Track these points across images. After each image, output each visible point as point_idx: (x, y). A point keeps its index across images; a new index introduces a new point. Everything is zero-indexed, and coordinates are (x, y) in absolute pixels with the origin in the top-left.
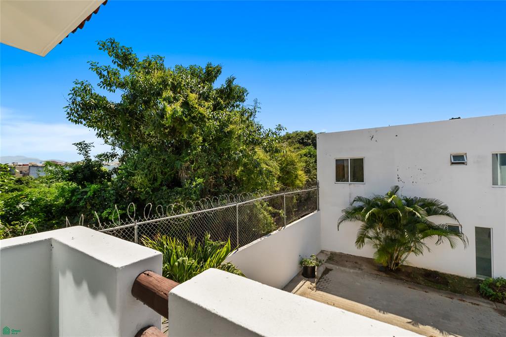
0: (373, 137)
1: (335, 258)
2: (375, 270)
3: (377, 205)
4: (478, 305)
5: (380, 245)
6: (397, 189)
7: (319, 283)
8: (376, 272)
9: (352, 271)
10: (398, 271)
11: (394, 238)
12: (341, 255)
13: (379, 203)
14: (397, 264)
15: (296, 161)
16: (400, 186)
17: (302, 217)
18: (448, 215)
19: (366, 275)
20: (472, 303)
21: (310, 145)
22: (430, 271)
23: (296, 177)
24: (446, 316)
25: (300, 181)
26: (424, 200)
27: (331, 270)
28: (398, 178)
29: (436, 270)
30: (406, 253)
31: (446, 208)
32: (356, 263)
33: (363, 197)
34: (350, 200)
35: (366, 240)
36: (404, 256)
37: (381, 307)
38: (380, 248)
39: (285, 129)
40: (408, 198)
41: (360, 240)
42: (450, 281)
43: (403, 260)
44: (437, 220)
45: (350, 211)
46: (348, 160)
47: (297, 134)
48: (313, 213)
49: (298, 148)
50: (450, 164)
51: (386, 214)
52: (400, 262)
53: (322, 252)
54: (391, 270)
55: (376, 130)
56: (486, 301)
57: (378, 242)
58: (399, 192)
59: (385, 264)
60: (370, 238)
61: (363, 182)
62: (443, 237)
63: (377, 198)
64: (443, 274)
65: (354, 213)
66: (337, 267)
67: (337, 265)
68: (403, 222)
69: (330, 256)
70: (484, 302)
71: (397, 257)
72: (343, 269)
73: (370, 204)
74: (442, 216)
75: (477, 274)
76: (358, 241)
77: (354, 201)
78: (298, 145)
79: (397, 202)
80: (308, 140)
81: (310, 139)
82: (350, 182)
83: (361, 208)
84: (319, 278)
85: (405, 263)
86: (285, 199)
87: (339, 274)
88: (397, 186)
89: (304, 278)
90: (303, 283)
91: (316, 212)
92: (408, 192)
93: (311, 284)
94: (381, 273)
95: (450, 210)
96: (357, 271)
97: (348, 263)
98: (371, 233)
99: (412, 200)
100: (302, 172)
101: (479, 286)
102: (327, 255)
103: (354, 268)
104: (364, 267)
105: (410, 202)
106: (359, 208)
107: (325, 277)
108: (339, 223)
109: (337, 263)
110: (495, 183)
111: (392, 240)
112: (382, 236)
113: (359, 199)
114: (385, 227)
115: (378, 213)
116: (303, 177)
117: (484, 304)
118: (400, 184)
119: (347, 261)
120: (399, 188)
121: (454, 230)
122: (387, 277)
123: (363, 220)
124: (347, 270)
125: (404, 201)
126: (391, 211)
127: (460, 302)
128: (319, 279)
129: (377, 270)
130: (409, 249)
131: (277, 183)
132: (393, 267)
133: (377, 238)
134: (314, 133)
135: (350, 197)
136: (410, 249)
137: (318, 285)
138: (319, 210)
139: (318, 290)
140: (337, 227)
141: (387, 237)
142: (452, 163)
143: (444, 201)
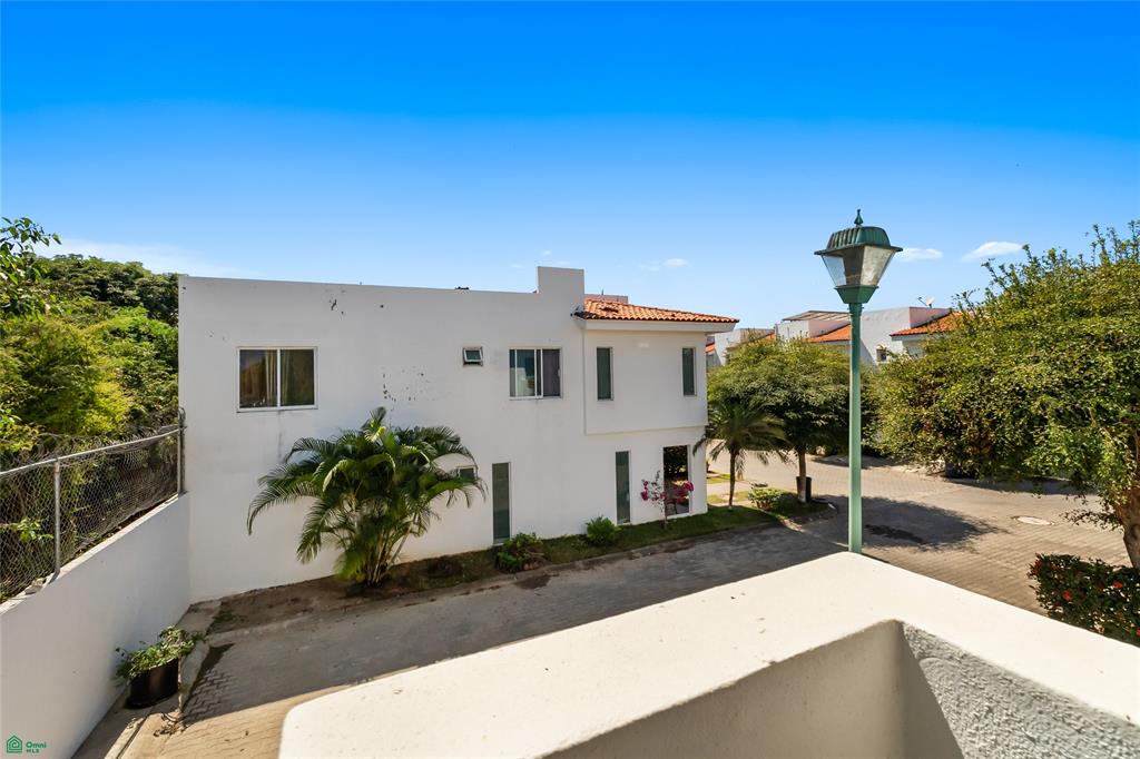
0: (335, 304)
1: (237, 611)
2: (340, 598)
3: (345, 453)
4: (498, 587)
5: (350, 538)
6: (381, 413)
7: (192, 702)
8: (343, 602)
9: (286, 624)
10: (386, 580)
11: (377, 515)
12: (255, 598)
13: (350, 447)
14: (383, 569)
15: (92, 349)
16: (388, 409)
17: (124, 525)
18: (460, 451)
19: (321, 620)
20: (492, 588)
21: (133, 304)
22: (436, 559)
23: (90, 402)
24: (464, 628)
25: (106, 412)
26: (428, 431)
27: (226, 648)
28: (385, 392)
29: (443, 554)
30: (401, 539)
31: (457, 441)
32: (295, 600)
33: (315, 438)
34: (279, 451)
35: (324, 535)
36: (395, 547)
37: (359, 674)
38: (351, 546)
39: (52, 241)
40: (403, 429)
41: (311, 541)
42: (464, 565)
43: (395, 556)
44: (447, 464)
45: (282, 477)
46: (275, 352)
47: (79, 265)
48: (164, 506)
49: (88, 310)
50: (462, 363)
51: (364, 469)
52: (388, 561)
53: (193, 609)
54: (374, 585)
55: (343, 288)
56: (507, 576)
57: (345, 533)
58: (386, 420)
59: (360, 578)
60: (331, 530)
61: (313, 403)
62: (456, 490)
63: (348, 437)
64: (454, 557)
65: (291, 481)
66: (246, 632)
67: (245, 627)
68: (396, 478)
69: (221, 612)
70: (504, 580)
71: (384, 552)
72: (260, 629)
73: (331, 452)
74: (452, 455)
75: (495, 538)
76: (303, 546)
77: (294, 450)
78: (87, 301)
79: (386, 442)
80: (123, 288)
81: (131, 286)
82: (279, 407)
83: (309, 467)
84: (189, 689)
85: (398, 561)
86: (57, 477)
87: (252, 647)
88: (382, 409)
89: (133, 712)
90: (134, 730)
91: (174, 499)
92: (401, 418)
93: (164, 718)
94: (352, 601)
95: (463, 443)
96: (301, 618)
97: (274, 609)
98: (333, 519)
99: (411, 432)
100: (114, 386)
101: (498, 557)
102: (209, 611)
103: (291, 614)
104: (315, 602)
105: (406, 437)
106: (304, 467)
107: (209, 676)
108: (254, 514)
109: (244, 621)
110: (512, 394)
111: (373, 520)
112: (355, 519)
113: (307, 444)
114: (361, 498)
115: (349, 469)
116: (116, 400)
117: (504, 583)
118: (387, 405)
119: (271, 607)
120: (385, 412)
121: (468, 476)
122: (365, 602)
123: (316, 494)
124: (273, 627)
125: (397, 437)
126: (375, 460)
127: (480, 593)
128: (192, 690)
129: (345, 598)
130: (405, 530)
131: (18, 423)
132: (376, 578)
133: (345, 525)
134: (149, 272)
135: (280, 444)
136: (407, 529)
137: (188, 709)
138: (183, 492)
139: (192, 722)
140: (246, 528)
141: (365, 517)
142: (466, 363)
143: (455, 429)
